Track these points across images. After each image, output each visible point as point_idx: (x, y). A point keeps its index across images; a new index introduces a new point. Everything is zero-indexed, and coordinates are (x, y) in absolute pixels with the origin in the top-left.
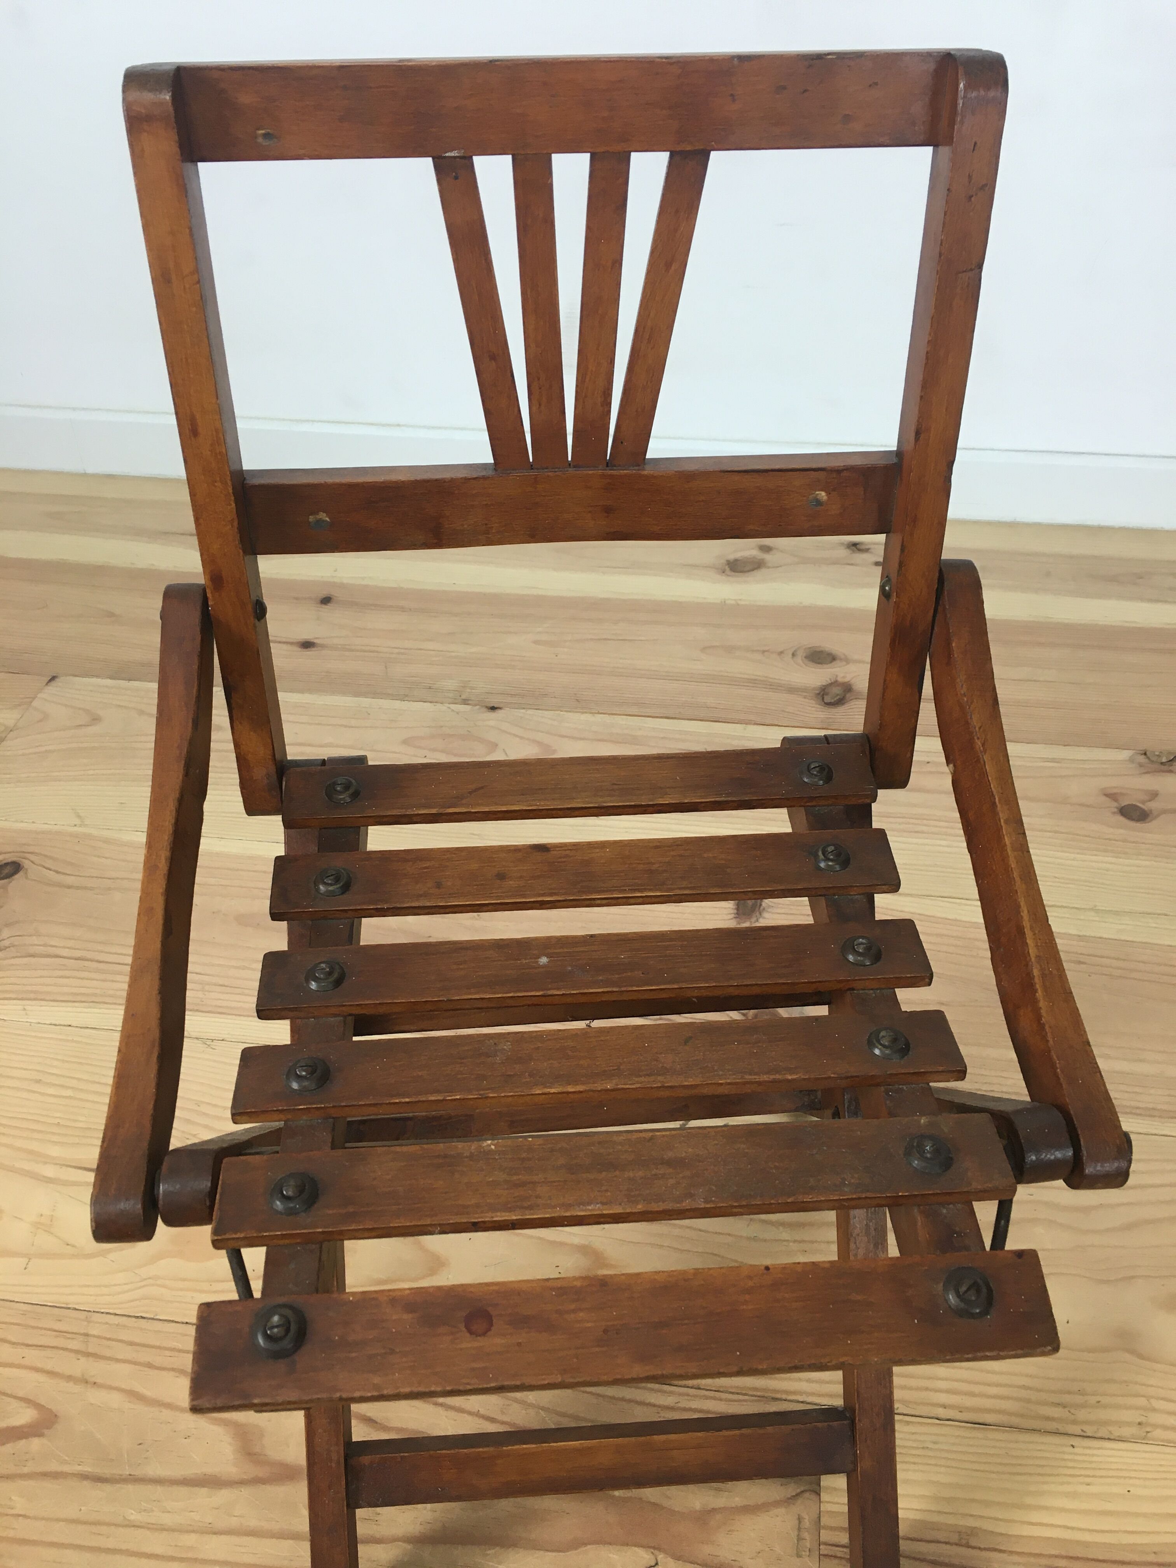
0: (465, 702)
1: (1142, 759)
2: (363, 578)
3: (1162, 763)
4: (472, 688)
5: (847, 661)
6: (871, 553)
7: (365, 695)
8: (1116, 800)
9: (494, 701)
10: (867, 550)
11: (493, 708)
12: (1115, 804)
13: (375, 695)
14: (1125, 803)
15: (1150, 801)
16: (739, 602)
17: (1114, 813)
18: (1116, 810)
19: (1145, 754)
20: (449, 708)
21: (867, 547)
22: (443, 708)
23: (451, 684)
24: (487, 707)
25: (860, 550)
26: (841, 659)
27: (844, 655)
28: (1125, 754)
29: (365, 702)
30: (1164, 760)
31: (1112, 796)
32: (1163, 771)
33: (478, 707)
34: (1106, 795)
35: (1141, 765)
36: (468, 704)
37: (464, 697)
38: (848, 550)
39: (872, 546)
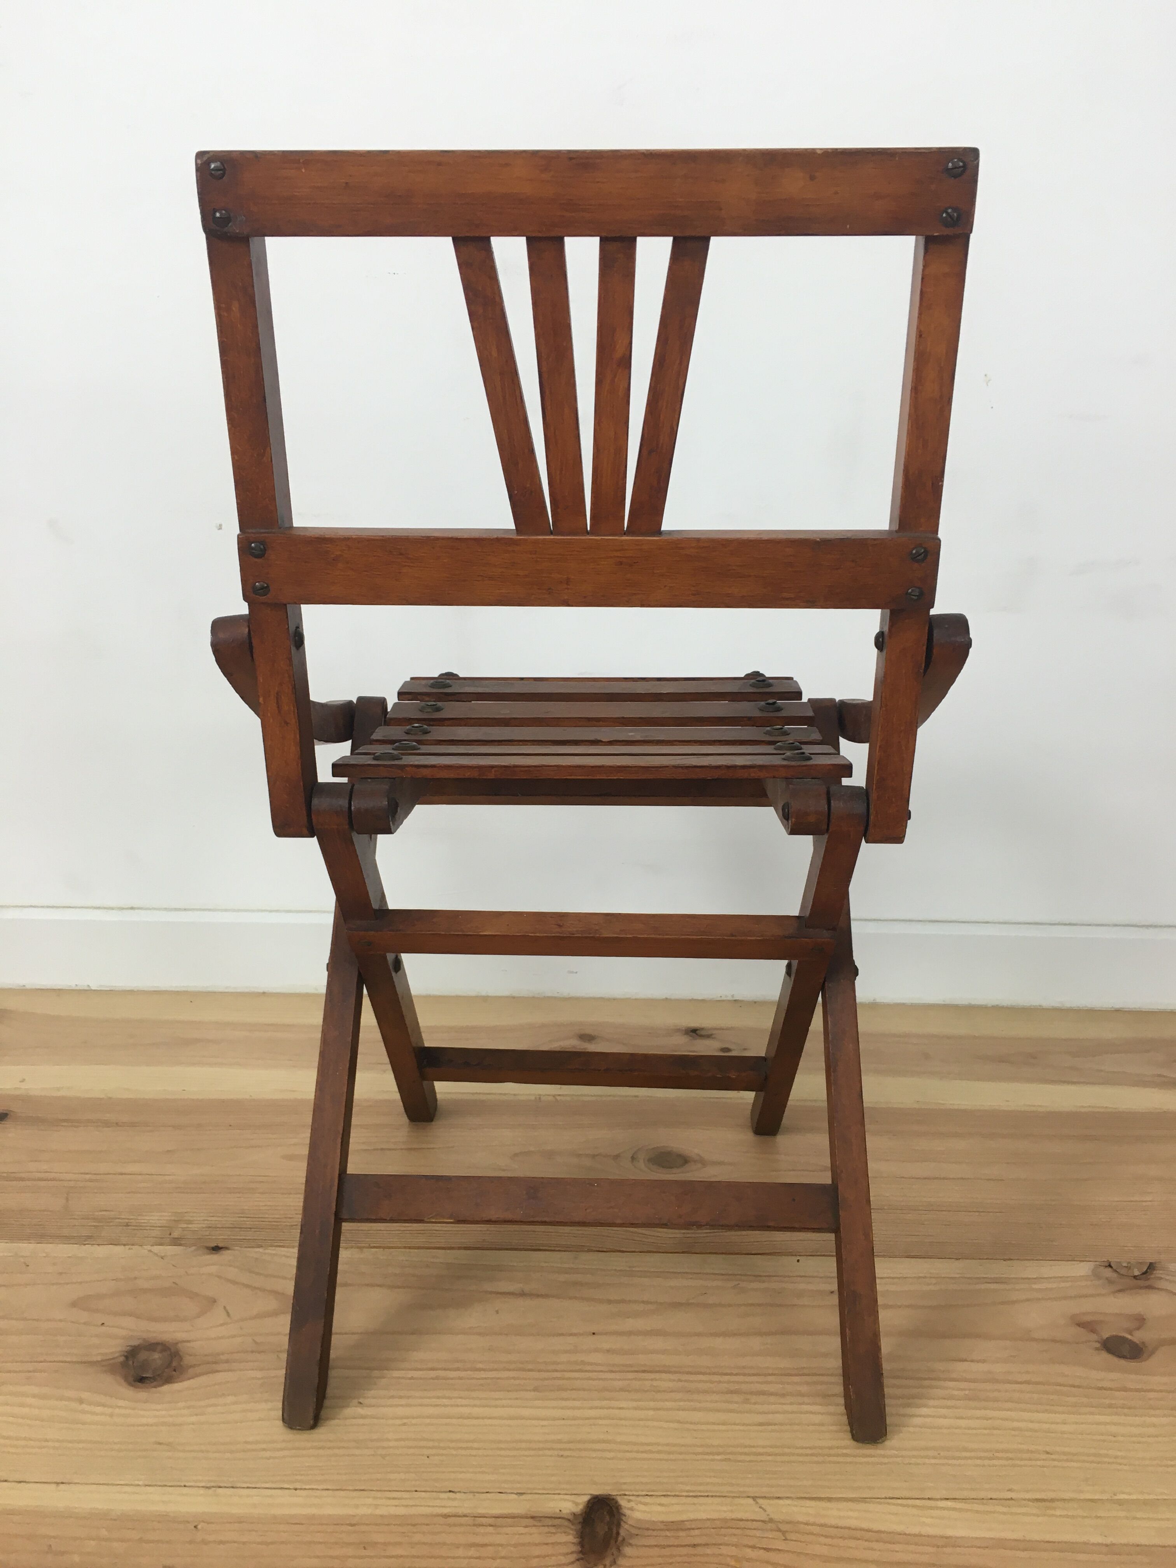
0: (176, 1242)
1: (1108, 1273)
2: (58, 1089)
3: (1135, 1277)
4: (190, 1222)
5: (703, 1162)
6: (715, 1038)
7: (28, 1238)
8: (1093, 1331)
9: (218, 1238)
10: (709, 1036)
11: (216, 1249)
12: (1094, 1337)
13: (41, 1237)
14: (1106, 1335)
15: (1138, 1329)
16: (559, 1098)
17: (1097, 1349)
18: (1098, 1345)
19: (1110, 1266)
20: (150, 1251)
21: (710, 1033)
22: (144, 1251)
23: (156, 1218)
24: (208, 1248)
25: (702, 1036)
26: (695, 1161)
27: (699, 1155)
28: (1083, 1269)
29: (26, 1248)
30: (1137, 1273)
31: (1087, 1325)
32: (1141, 1288)
33: (194, 1248)
34: (1079, 1325)
35: (1110, 1281)
36: (180, 1245)
37: (176, 1234)
38: (686, 1036)
39: (714, 1032)
